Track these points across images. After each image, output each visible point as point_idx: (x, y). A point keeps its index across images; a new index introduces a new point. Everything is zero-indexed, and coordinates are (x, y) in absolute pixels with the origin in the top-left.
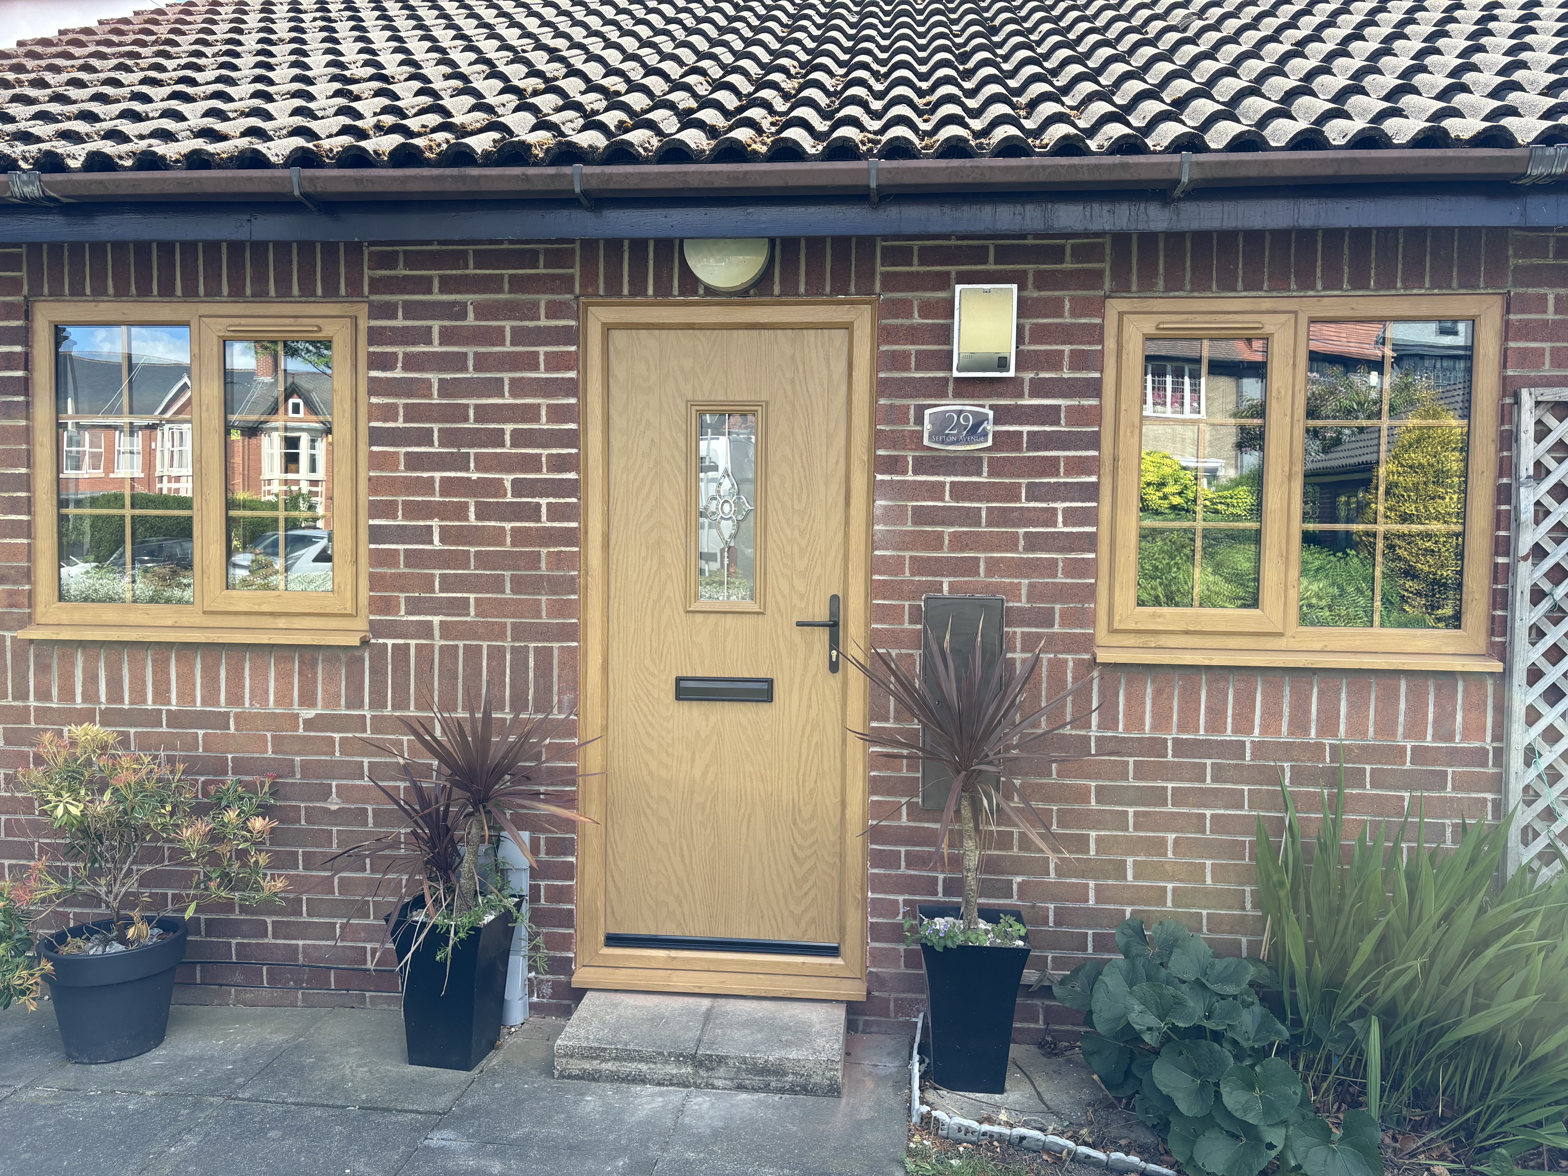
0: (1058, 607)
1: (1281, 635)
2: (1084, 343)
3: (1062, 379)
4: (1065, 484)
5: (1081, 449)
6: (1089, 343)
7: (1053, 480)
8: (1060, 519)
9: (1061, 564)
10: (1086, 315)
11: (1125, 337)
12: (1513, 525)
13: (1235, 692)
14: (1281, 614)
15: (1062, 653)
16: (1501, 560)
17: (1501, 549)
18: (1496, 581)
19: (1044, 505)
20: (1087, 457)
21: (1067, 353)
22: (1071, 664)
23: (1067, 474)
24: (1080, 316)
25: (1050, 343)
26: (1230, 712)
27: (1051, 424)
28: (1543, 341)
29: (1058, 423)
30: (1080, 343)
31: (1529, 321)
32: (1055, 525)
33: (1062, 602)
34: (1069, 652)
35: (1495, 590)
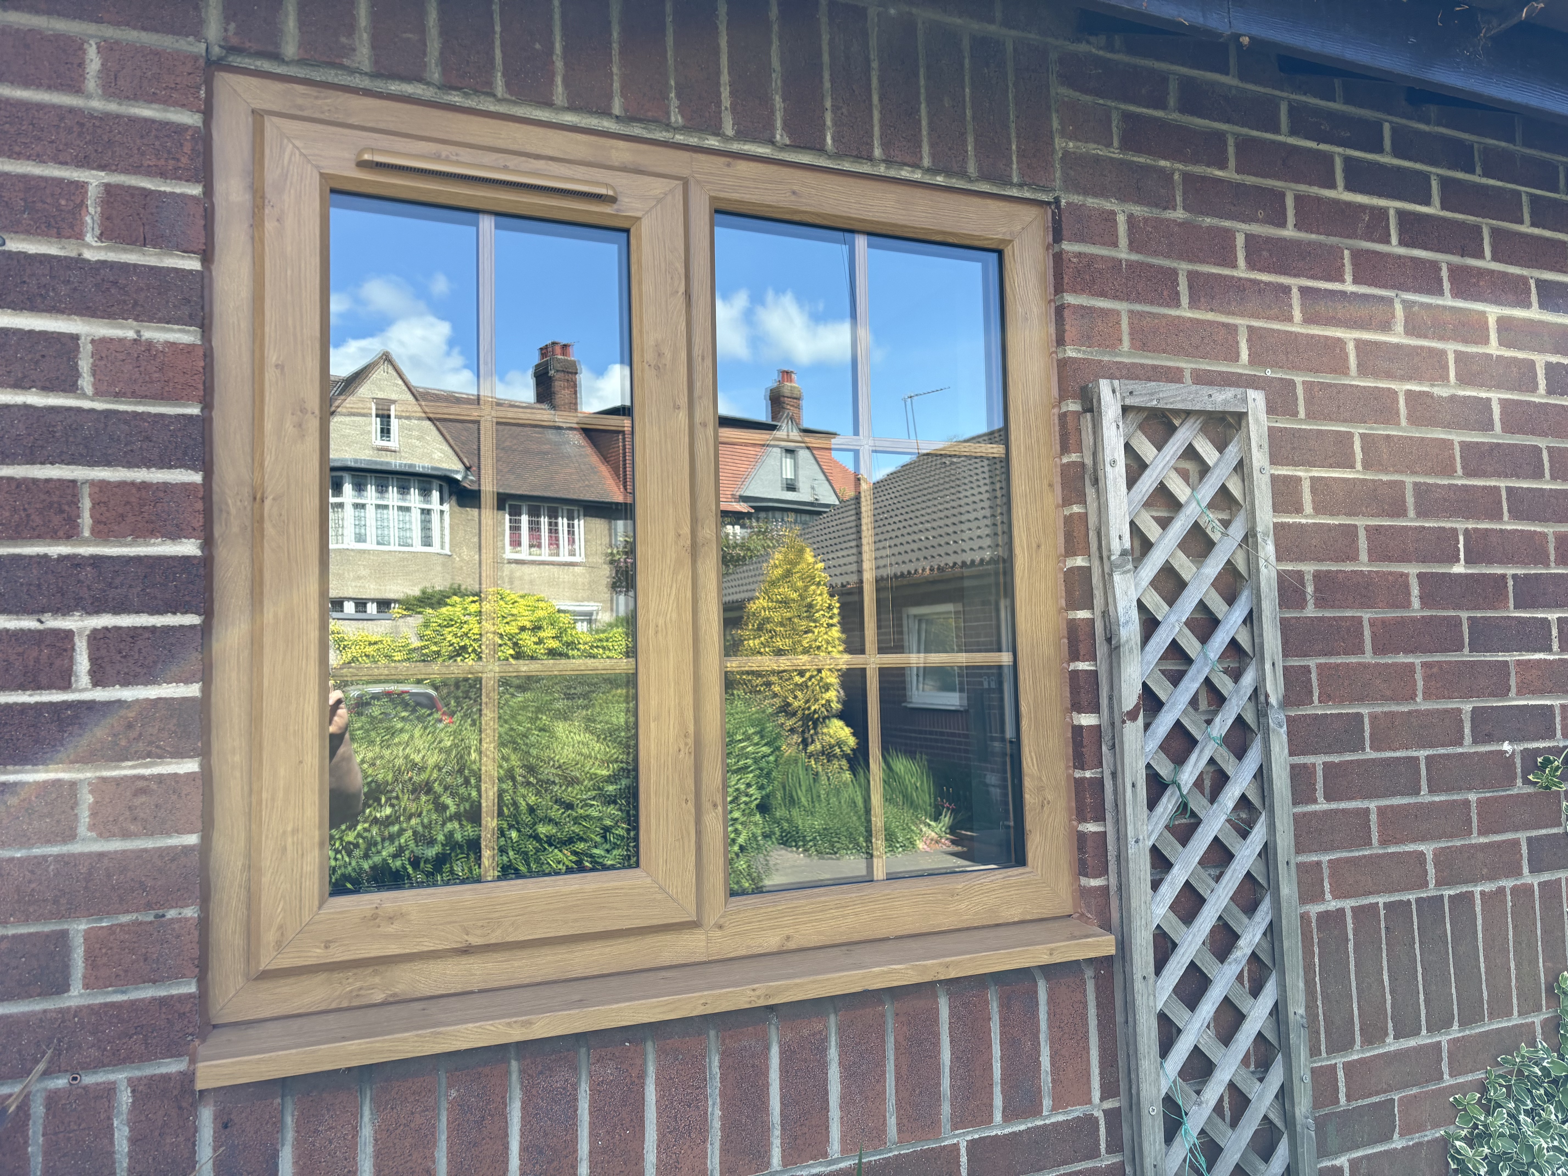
0: (79, 928)
1: (694, 925)
2: (149, 172)
3: (79, 263)
4: (97, 561)
5: (148, 463)
6: (163, 174)
7: (56, 550)
8: (82, 663)
9: (87, 799)
10: (152, 99)
11: (271, 174)
12: (1102, 650)
13: (594, 1091)
14: (690, 876)
15: (98, 1065)
16: (1087, 720)
17: (1084, 698)
18: (1079, 762)
19: (28, 623)
20: (166, 487)
21: (93, 192)
22: (125, 1098)
23: (102, 532)
24: (135, 97)
25: (39, 159)
26: (584, 1147)
27: (47, 388)
28: (1115, 298)
29: (70, 386)
30: (137, 170)
31: (1093, 258)
32: (65, 681)
33: (92, 910)
34: (118, 1060)
35: (1079, 782)
